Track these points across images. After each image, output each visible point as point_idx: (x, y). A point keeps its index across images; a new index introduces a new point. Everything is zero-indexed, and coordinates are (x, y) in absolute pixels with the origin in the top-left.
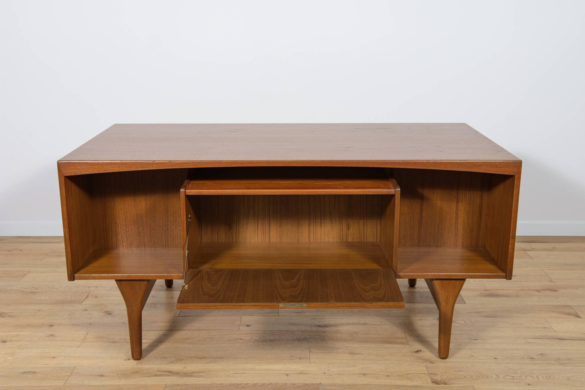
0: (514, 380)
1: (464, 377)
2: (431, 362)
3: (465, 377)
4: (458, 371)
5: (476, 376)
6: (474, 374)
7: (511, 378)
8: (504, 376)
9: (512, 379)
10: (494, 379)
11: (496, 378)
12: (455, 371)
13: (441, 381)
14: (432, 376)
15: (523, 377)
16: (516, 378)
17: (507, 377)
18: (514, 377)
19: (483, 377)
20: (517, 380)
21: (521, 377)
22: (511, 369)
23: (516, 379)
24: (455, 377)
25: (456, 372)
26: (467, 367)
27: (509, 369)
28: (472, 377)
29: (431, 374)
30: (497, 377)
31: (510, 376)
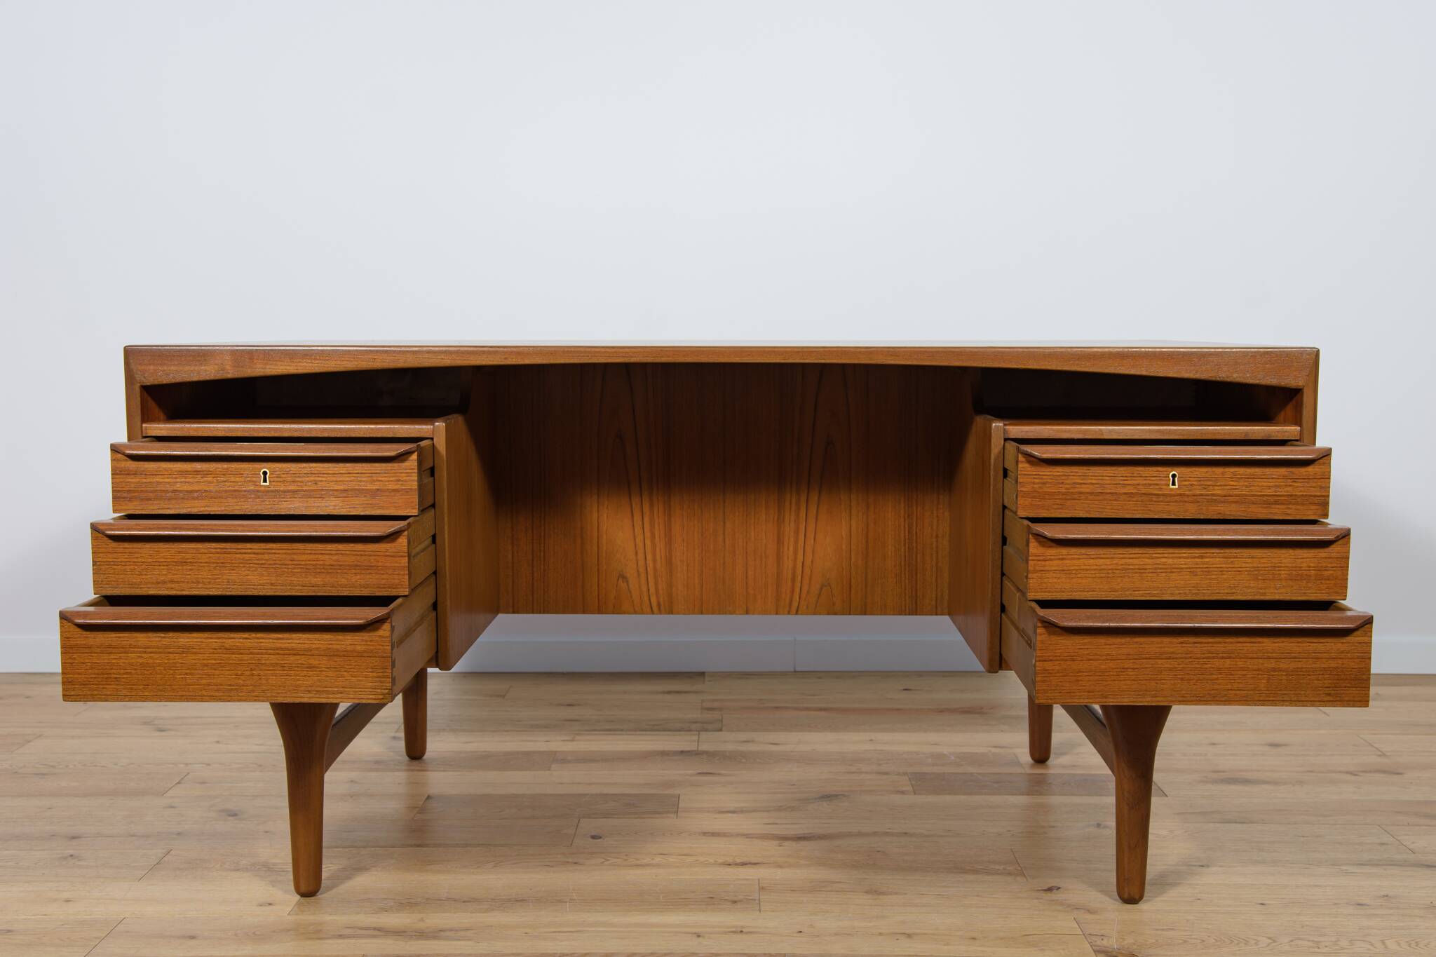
0: (1319, 948)
1: (1181, 942)
2: (1088, 910)
3: (1185, 942)
4: (1163, 930)
5: (1215, 939)
6: (1209, 936)
7: (1311, 944)
8: (1292, 941)
9: (1313, 947)
10: (1266, 945)
11: (1269, 945)
12: (1157, 930)
13: (1119, 949)
14: (1094, 938)
15: (1344, 943)
16: (1326, 944)
17: (1300, 942)
18: (1320, 942)
19: (1232, 942)
20: (1327, 949)
21: (1336, 941)
22: (1307, 926)
23: (1326, 947)
24: (1157, 941)
25: (1159, 932)
26: (1188, 921)
27: (1303, 927)
28: (1203, 941)
29: (1090, 934)
30: (1270, 941)
31: (1309, 941)
